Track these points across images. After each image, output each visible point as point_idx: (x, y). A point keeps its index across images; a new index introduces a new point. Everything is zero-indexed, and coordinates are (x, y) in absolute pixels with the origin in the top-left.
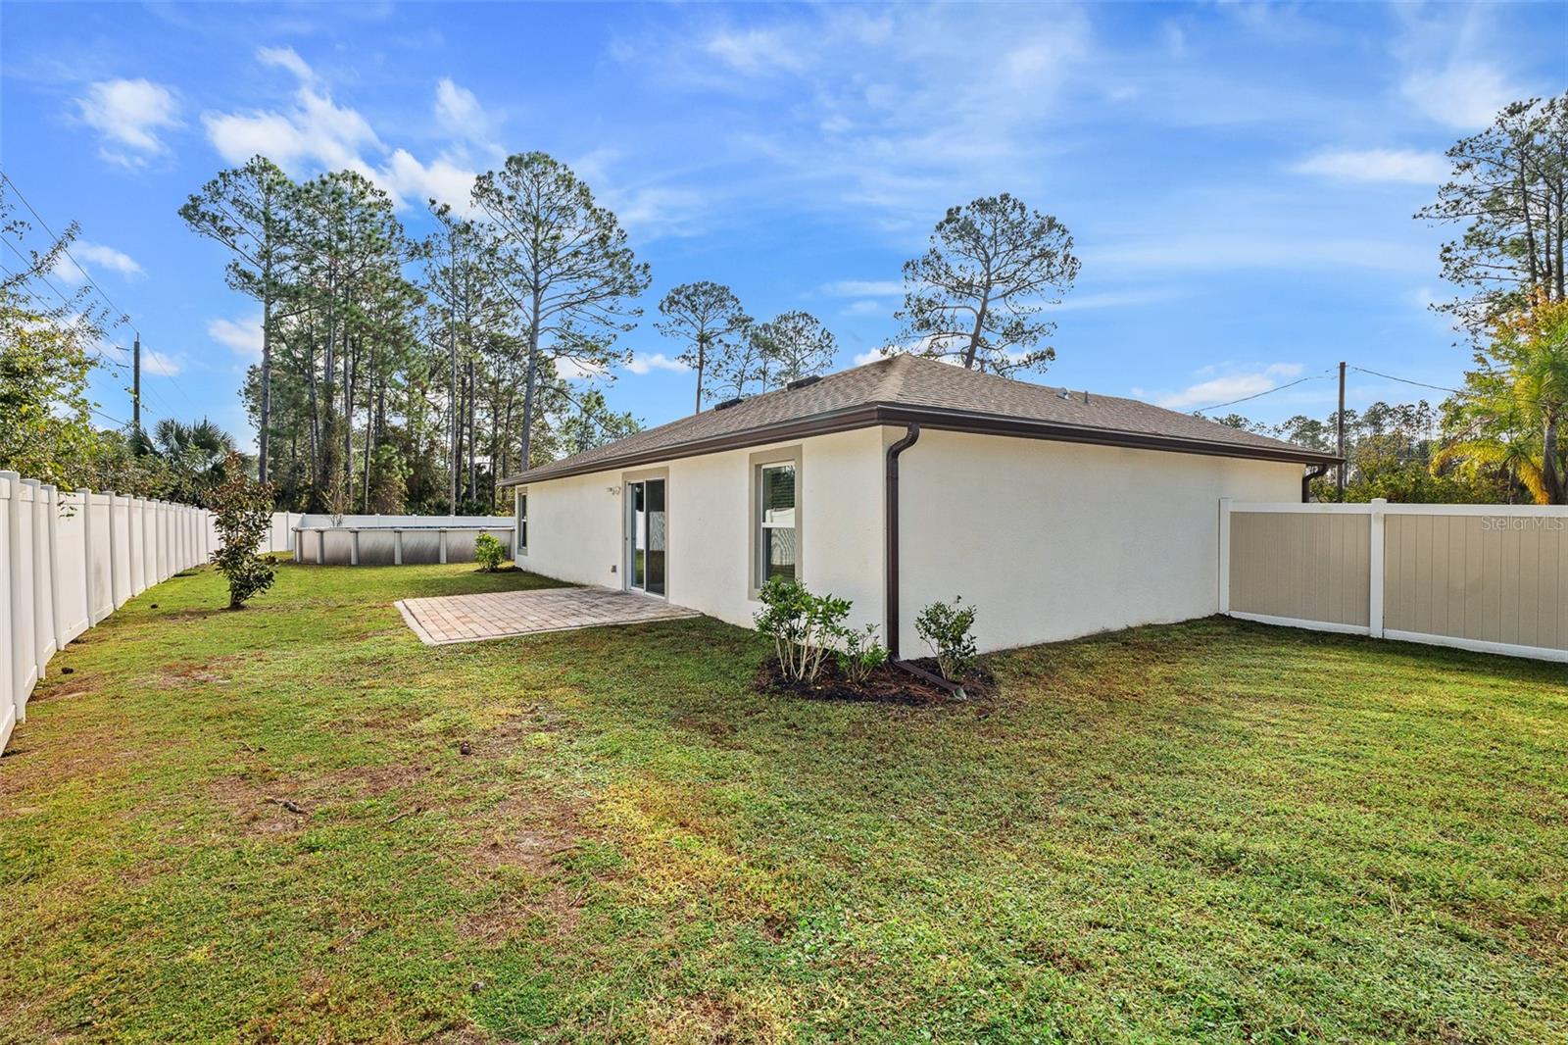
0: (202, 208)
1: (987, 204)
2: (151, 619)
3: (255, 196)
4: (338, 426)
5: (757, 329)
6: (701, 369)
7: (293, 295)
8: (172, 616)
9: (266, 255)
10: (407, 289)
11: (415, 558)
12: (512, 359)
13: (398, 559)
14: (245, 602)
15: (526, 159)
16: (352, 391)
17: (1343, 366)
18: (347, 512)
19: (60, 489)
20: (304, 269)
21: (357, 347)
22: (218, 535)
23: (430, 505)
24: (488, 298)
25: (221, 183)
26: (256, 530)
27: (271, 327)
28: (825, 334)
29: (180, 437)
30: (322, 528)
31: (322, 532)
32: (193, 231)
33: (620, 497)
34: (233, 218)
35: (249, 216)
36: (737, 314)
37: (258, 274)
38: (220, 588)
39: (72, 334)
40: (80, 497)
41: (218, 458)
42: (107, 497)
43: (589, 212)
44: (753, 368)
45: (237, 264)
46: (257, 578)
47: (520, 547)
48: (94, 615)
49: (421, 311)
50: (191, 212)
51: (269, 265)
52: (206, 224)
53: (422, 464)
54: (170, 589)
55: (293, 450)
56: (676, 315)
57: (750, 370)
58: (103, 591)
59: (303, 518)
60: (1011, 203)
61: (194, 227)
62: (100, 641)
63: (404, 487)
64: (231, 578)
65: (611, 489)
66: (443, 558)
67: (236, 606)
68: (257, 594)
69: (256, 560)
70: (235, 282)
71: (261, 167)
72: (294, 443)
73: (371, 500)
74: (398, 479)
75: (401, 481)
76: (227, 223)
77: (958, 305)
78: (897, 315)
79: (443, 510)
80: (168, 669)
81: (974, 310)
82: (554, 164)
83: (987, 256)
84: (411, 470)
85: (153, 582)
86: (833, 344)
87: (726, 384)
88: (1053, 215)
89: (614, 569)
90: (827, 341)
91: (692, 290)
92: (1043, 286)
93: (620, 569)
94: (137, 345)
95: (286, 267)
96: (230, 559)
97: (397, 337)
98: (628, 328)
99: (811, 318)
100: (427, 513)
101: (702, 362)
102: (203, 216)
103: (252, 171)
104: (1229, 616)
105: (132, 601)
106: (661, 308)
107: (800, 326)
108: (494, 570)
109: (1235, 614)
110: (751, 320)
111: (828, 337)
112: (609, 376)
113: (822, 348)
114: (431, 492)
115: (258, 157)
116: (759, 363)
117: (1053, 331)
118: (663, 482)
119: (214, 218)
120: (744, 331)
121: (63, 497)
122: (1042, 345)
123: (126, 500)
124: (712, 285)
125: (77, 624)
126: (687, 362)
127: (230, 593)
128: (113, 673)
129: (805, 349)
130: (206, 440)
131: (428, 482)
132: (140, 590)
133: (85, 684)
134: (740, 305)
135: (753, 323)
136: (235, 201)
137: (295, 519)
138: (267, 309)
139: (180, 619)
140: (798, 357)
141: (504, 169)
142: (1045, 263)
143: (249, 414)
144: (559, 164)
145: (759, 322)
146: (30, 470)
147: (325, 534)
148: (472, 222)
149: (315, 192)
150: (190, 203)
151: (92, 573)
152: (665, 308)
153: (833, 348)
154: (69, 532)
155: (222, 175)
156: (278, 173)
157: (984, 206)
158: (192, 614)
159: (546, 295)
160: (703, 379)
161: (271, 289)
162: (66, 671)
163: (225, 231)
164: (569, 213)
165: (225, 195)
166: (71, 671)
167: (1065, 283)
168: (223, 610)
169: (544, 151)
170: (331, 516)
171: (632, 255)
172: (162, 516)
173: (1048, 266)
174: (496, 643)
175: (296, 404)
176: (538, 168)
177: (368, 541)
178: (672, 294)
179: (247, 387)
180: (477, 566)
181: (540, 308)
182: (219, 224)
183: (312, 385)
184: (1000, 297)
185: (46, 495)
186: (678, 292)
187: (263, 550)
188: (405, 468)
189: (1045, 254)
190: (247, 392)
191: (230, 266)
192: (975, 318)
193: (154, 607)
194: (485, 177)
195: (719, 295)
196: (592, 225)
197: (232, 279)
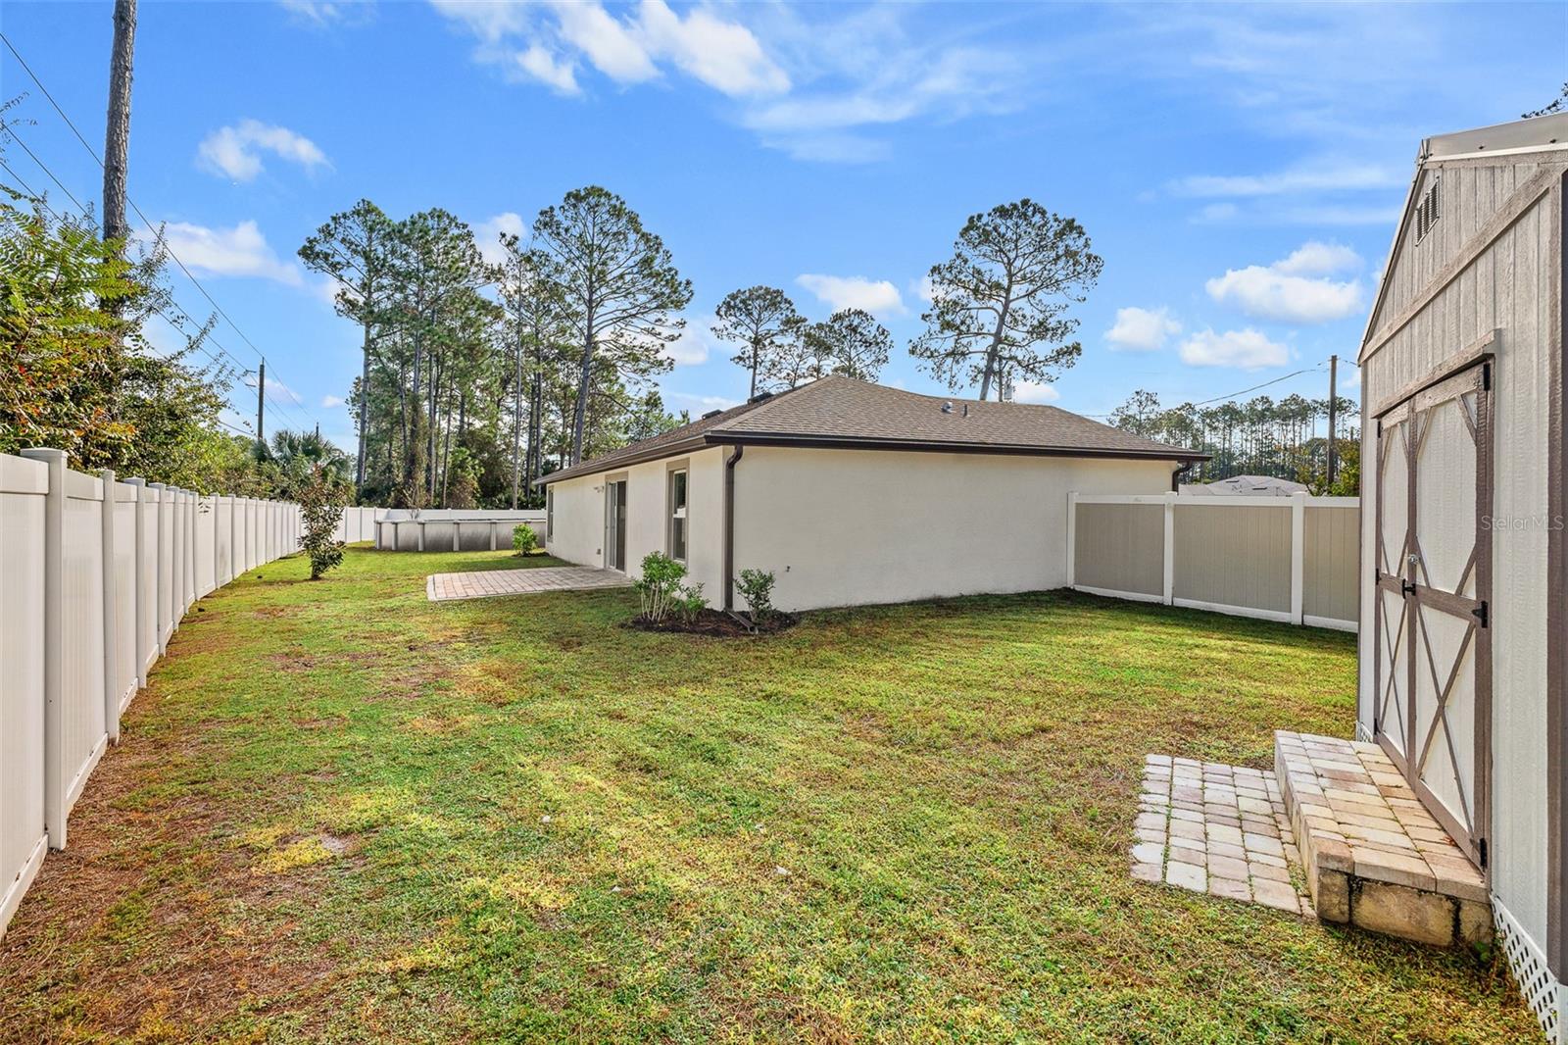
0: (318, 248)
1: (1008, 210)
2: (255, 585)
3: (358, 233)
4: (421, 433)
5: (811, 328)
6: (755, 369)
7: (386, 320)
8: (271, 583)
9: (365, 286)
10: (485, 306)
11: (470, 545)
12: (579, 365)
13: (456, 547)
14: (322, 575)
15: (583, 193)
16: (435, 401)
17: (1334, 359)
18: (427, 506)
19: (201, 494)
20: (398, 296)
21: (440, 361)
22: (304, 525)
23: (500, 500)
24: (556, 313)
25: (333, 226)
26: (331, 520)
27: (370, 347)
28: (880, 330)
29: (292, 446)
30: (396, 521)
31: (396, 524)
32: (309, 268)
33: (603, 495)
34: (342, 253)
35: (355, 251)
36: (790, 316)
37: (361, 300)
38: (305, 566)
39: (211, 386)
40: (213, 499)
41: (323, 463)
42: (230, 499)
43: (639, 235)
44: (806, 366)
45: (344, 294)
46: (331, 557)
47: (549, 536)
48: (219, 580)
49: (499, 326)
50: (308, 253)
51: (370, 293)
52: (321, 262)
53: (492, 465)
54: (274, 567)
55: (390, 453)
56: (733, 319)
57: (803, 368)
58: (226, 564)
59: (388, 512)
60: (1031, 208)
61: (310, 265)
62: (222, 596)
63: (476, 485)
64: (312, 556)
65: (596, 488)
66: (493, 545)
67: (315, 578)
68: (331, 569)
69: (330, 543)
70: (342, 309)
71: (365, 210)
72: (391, 445)
73: (448, 496)
74: (471, 478)
75: (473, 478)
76: (337, 259)
77: (979, 306)
78: (924, 317)
79: (509, 504)
80: (259, 611)
81: (996, 311)
82: (608, 195)
83: (1009, 259)
84: (482, 469)
85: (262, 562)
86: (888, 340)
87: (780, 382)
88: (1071, 218)
89: (599, 552)
90: (882, 337)
91: (747, 294)
92: (1068, 284)
93: (602, 551)
94: (262, 367)
95: (382, 295)
96: (312, 542)
97: (473, 351)
98: (672, 338)
99: (866, 315)
100: (498, 508)
101: (755, 362)
102: (318, 255)
103: (358, 213)
104: (1074, 589)
105: (246, 573)
106: (718, 313)
107: (855, 323)
108: (525, 555)
109: (1078, 588)
110: (805, 320)
111: (883, 334)
112: (651, 384)
113: (877, 344)
114: (502, 489)
115: (363, 201)
116: (813, 361)
117: (1075, 327)
118: (625, 482)
119: (326, 256)
120: (797, 332)
121: (202, 500)
122: (1068, 341)
123: (243, 500)
124: (766, 289)
125: (207, 586)
126: (741, 363)
127: (311, 568)
128: (227, 613)
129: (861, 346)
130: (312, 448)
131: (499, 480)
132: (252, 567)
133: (211, 617)
134: (793, 307)
135: (807, 323)
136: (343, 241)
137: (381, 513)
138: (368, 332)
139: (275, 586)
140: (853, 354)
141: (563, 204)
142: (1071, 262)
143: (354, 420)
144: (613, 196)
145: (812, 322)
146: (184, 483)
147: (399, 526)
148: (534, 254)
149: (406, 231)
150: (308, 245)
151: (219, 555)
152: (722, 313)
153: (888, 344)
154: (205, 523)
155: (334, 219)
156: (379, 214)
157: (1003, 212)
158: (283, 582)
159: (600, 310)
160: (758, 378)
161: (369, 315)
162: (200, 610)
163: (334, 266)
164: (621, 237)
165: (336, 236)
166: (203, 610)
167: (1088, 282)
168: (306, 580)
169: (598, 185)
170: (410, 510)
171: (676, 273)
172: (271, 511)
173: (1074, 265)
174: (476, 600)
175: (388, 413)
176: (592, 201)
177: (432, 531)
178: (728, 299)
179: (353, 395)
180: (514, 552)
181: (594, 323)
182: (331, 260)
183: (401, 397)
184: (1024, 296)
185: (193, 498)
186: (733, 297)
187: (336, 537)
188: (477, 467)
189: (1070, 254)
190: (353, 400)
191: (339, 295)
192: (997, 318)
193: (260, 577)
194: (546, 212)
195: (773, 299)
196: (642, 247)
197: (340, 306)
